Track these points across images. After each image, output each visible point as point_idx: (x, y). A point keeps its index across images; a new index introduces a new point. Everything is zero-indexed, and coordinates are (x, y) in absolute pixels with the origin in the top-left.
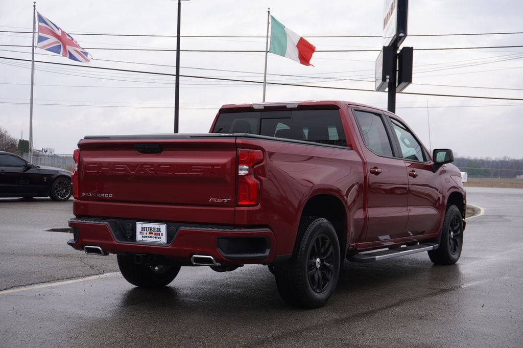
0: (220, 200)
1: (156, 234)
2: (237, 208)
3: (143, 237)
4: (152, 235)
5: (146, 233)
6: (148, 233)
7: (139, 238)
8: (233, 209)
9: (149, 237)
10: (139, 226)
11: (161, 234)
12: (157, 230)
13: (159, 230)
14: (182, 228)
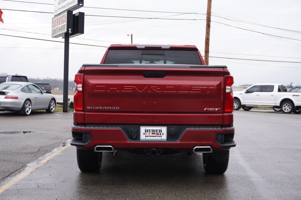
0: (213, 109)
1: (158, 134)
2: (224, 114)
3: (146, 136)
4: (154, 135)
5: (149, 134)
6: (151, 133)
7: (143, 137)
8: (222, 115)
9: (151, 136)
10: (143, 129)
11: (162, 134)
12: (159, 131)
13: (161, 131)
14: (188, 129)
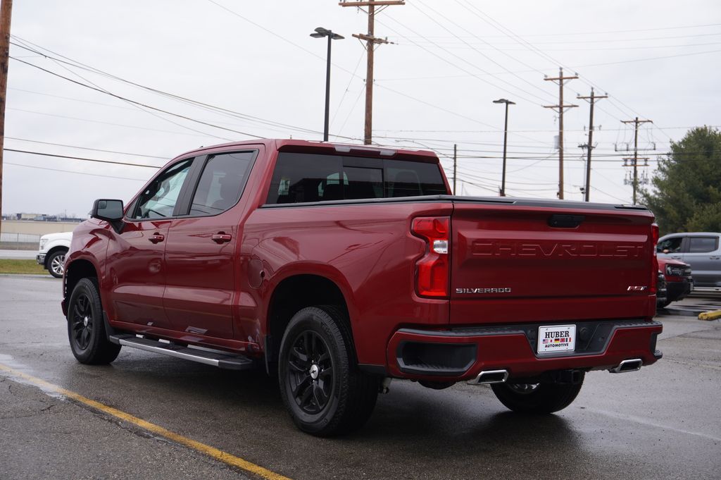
0: (638, 288)
1: (563, 340)
3: (546, 346)
4: (558, 343)
5: (551, 341)
6: (553, 339)
7: (542, 348)
9: (554, 345)
10: (543, 331)
11: (568, 340)
12: (564, 334)
13: (567, 333)
14: (618, 327)
